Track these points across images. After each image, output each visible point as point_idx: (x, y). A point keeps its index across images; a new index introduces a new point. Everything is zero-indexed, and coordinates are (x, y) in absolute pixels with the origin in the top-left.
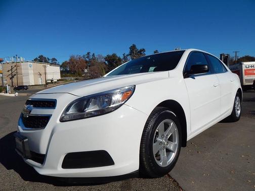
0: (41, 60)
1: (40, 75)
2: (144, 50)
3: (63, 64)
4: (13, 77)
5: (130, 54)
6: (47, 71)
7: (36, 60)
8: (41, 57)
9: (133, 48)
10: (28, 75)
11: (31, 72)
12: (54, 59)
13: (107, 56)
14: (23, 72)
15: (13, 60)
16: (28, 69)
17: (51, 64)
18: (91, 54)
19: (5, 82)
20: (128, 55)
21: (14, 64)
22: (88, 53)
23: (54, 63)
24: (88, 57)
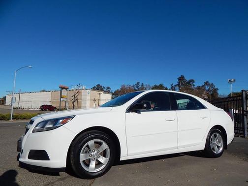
0: (98, 88)
1: (95, 101)
2: (193, 81)
3: (115, 92)
4: (75, 101)
5: (178, 85)
6: (101, 98)
7: (94, 89)
8: (98, 85)
9: (181, 78)
10: (86, 100)
11: (88, 98)
12: (108, 88)
13: (155, 86)
14: (83, 97)
15: (77, 87)
16: (86, 95)
17: (105, 92)
18: (140, 84)
19: (67, 105)
20: (176, 86)
21: (77, 91)
22: (138, 83)
23: (107, 91)
24: (137, 87)
